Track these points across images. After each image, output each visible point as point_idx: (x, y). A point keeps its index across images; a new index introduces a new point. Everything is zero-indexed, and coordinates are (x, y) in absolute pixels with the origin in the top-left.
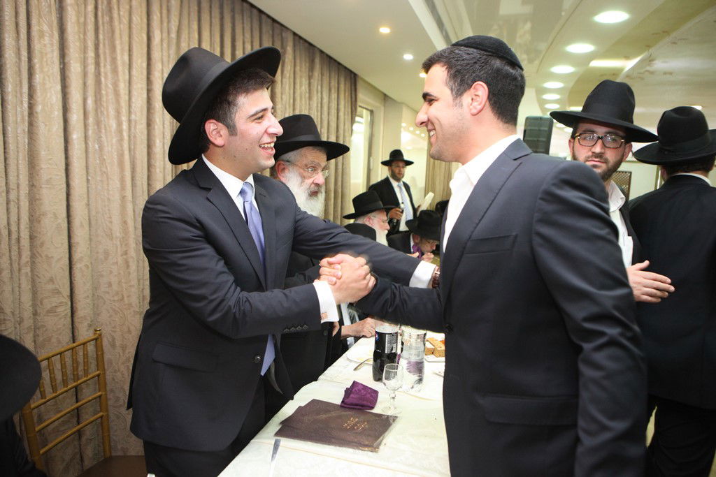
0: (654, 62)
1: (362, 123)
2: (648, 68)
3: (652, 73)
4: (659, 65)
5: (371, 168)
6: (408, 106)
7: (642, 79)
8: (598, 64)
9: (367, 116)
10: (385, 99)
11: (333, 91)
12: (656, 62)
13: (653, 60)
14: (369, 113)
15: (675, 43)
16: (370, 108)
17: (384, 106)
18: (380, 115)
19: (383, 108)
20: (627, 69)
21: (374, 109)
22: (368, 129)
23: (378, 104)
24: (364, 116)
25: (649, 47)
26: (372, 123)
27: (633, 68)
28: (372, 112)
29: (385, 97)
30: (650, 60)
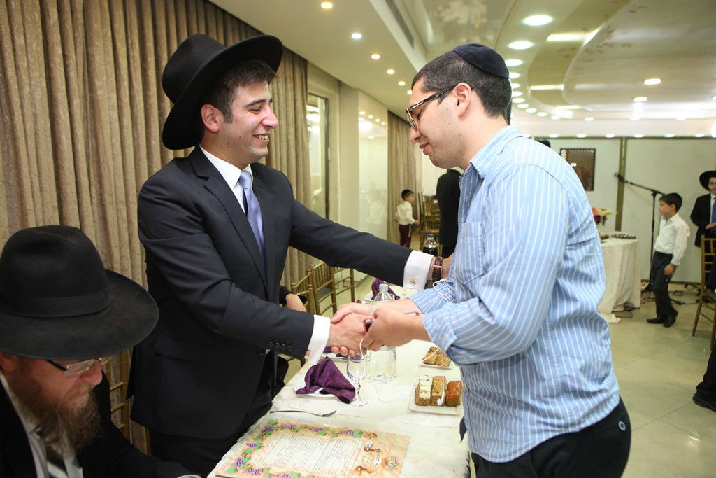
0: (613, 34)
1: (316, 113)
2: (607, 41)
3: (611, 45)
4: (619, 36)
5: (330, 158)
6: (364, 93)
7: (601, 52)
8: (555, 38)
9: (322, 106)
10: (339, 86)
11: (288, 80)
12: (615, 33)
13: (611, 32)
14: (323, 101)
15: (633, 12)
16: (324, 96)
17: (339, 93)
18: (335, 102)
19: (337, 96)
20: (586, 42)
21: (329, 97)
22: (324, 118)
23: (331, 92)
24: (319, 105)
25: (607, 17)
26: (327, 113)
27: (592, 42)
28: (326, 100)
29: (339, 85)
30: (608, 32)
